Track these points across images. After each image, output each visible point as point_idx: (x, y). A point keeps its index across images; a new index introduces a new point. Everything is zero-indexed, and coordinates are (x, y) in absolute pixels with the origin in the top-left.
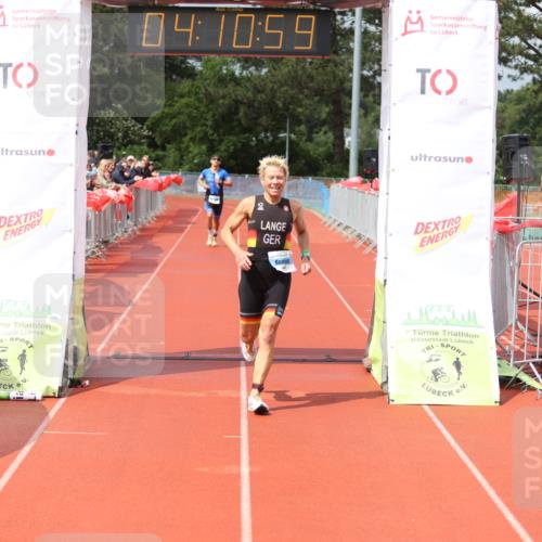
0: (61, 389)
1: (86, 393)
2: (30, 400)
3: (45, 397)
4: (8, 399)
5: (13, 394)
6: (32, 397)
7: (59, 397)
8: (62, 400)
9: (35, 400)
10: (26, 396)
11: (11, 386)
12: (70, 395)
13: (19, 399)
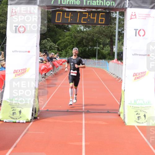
0: (31, 120)
1: (38, 121)
2: (22, 123)
3: (26, 122)
4: (16, 122)
5: (17, 121)
6: (23, 122)
7: (31, 122)
8: (31, 123)
9: (23, 123)
10: (21, 121)
11: (17, 119)
12: (34, 121)
13: (19, 122)
